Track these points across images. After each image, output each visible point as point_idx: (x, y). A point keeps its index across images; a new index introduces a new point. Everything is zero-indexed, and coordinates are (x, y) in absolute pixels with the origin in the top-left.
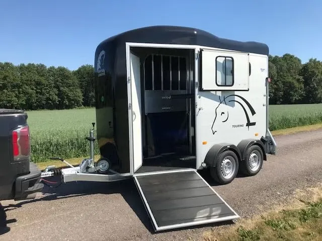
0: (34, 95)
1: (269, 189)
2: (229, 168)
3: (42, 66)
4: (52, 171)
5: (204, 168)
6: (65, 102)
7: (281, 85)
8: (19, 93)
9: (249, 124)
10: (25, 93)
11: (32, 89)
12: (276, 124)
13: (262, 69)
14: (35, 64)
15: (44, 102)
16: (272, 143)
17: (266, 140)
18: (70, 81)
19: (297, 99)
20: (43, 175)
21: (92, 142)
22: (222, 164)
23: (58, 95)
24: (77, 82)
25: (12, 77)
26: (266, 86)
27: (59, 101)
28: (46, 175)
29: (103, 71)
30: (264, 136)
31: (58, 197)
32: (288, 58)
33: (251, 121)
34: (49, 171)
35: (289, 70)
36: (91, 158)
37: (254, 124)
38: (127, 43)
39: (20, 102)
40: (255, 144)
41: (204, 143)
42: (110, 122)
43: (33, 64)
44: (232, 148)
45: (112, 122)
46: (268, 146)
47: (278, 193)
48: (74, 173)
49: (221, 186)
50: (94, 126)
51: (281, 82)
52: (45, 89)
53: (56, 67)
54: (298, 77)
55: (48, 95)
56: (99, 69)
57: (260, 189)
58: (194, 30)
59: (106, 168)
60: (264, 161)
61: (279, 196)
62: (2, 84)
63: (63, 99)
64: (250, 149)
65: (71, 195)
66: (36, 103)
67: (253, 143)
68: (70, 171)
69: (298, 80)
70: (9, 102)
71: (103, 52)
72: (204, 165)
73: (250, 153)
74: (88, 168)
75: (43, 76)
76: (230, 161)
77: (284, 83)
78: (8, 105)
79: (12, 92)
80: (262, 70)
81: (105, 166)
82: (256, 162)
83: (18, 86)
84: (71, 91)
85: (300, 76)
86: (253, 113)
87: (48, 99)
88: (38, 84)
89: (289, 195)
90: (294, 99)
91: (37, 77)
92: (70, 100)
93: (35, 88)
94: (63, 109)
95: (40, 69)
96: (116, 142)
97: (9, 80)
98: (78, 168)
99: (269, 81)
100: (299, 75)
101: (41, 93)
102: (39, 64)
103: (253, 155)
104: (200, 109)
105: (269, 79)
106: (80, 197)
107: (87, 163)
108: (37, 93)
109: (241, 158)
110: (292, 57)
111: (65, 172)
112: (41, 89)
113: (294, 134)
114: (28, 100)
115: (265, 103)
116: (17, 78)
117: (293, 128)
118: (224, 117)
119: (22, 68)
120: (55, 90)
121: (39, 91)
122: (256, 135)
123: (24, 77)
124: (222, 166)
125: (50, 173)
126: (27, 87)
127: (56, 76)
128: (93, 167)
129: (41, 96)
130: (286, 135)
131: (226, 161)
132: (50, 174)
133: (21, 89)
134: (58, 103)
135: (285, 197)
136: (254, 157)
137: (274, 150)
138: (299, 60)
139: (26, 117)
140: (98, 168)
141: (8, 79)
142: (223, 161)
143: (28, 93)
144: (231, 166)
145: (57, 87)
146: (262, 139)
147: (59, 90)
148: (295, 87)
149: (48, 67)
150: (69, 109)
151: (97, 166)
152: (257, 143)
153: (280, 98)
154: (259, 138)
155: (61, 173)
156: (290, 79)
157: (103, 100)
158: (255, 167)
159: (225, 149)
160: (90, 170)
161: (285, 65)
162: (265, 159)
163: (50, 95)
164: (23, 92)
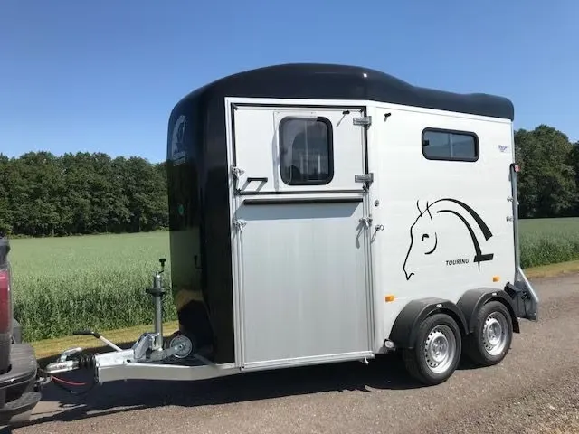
0: (88, 208)
1: (529, 397)
2: (442, 350)
3: (104, 156)
4: (74, 360)
5: (390, 351)
6: (141, 219)
7: (533, 183)
8: (63, 205)
9: (480, 258)
10: (74, 205)
11: (86, 197)
12: (529, 256)
13: (500, 147)
14: (91, 153)
15: (105, 220)
16: (528, 296)
17: (516, 289)
18: (151, 183)
19: (564, 207)
20: (56, 368)
21: (159, 298)
22: (428, 342)
23: (130, 207)
24: (163, 183)
25: (50, 177)
26: (511, 179)
27: (131, 218)
28: (60, 368)
29: (182, 154)
30: (512, 283)
31: (88, 413)
32: (544, 133)
33: (484, 252)
34: (67, 359)
35: (547, 155)
36: (156, 332)
37: (490, 257)
38: (226, 99)
39: (63, 221)
40: (495, 299)
41: (388, 299)
42: (196, 257)
43: (87, 154)
44: (447, 308)
45: (199, 255)
46: (521, 301)
47: (552, 407)
48: (120, 362)
49: (426, 389)
50: (163, 265)
51: (532, 177)
52: (107, 197)
53: (127, 157)
54: (563, 167)
55: (111, 207)
56: (175, 152)
57: (511, 399)
58: (362, 70)
59: (187, 351)
60: (514, 335)
61: (553, 413)
62: (35, 189)
63: (138, 214)
64: (484, 309)
65: (115, 409)
66: (90, 221)
67: (489, 297)
68: (112, 358)
69: (565, 173)
70: (45, 220)
71: (182, 119)
72: (390, 345)
73: (485, 319)
74: (149, 351)
75: (104, 173)
76: (443, 335)
77: (538, 179)
78: (43, 226)
79: (50, 202)
80: (502, 149)
81: (184, 347)
82: (497, 336)
83: (61, 193)
84: (152, 199)
85: (568, 165)
86: (488, 234)
87: (112, 214)
88: (95, 187)
89: (574, 411)
90: (559, 208)
91: (93, 177)
92: (150, 216)
93: (89, 196)
94: (138, 231)
95: (99, 162)
96: (206, 297)
97: (46, 182)
98: (130, 352)
99: (517, 170)
100: (567, 163)
101: (99, 205)
102: (97, 153)
103: (490, 322)
104: (377, 229)
105: (516, 166)
106: (132, 412)
107: (149, 342)
108: (93, 203)
109: (466, 329)
110: (551, 131)
111: (103, 361)
112: (100, 197)
113: (567, 275)
114: (77, 217)
115: (511, 215)
116: (59, 179)
117: (563, 264)
118: (429, 244)
119: (67, 160)
120: (125, 198)
121: (97, 200)
122: (495, 280)
123: (72, 177)
124: (427, 347)
125: (71, 363)
126: (76, 194)
127: (127, 174)
128: (161, 349)
129: (99, 209)
130: (553, 278)
131: (435, 335)
132: (69, 365)
133: (65, 198)
134: (129, 221)
135: (565, 417)
136: (494, 325)
137: (533, 309)
138: (565, 137)
139: (7, 249)
140: (170, 352)
141: (44, 181)
142: (430, 336)
143: (77, 205)
144: (446, 344)
145: (129, 193)
146: (507, 288)
147: (131, 198)
148: (559, 186)
149: (113, 157)
150: (147, 231)
151: (168, 347)
152: (499, 298)
153: (531, 206)
154: (501, 286)
155: (92, 364)
156: (550, 172)
157: (181, 213)
158: (495, 347)
159: (432, 309)
160: (153, 356)
161: (539, 145)
162: (517, 330)
163: (116, 207)
164: (70, 203)
